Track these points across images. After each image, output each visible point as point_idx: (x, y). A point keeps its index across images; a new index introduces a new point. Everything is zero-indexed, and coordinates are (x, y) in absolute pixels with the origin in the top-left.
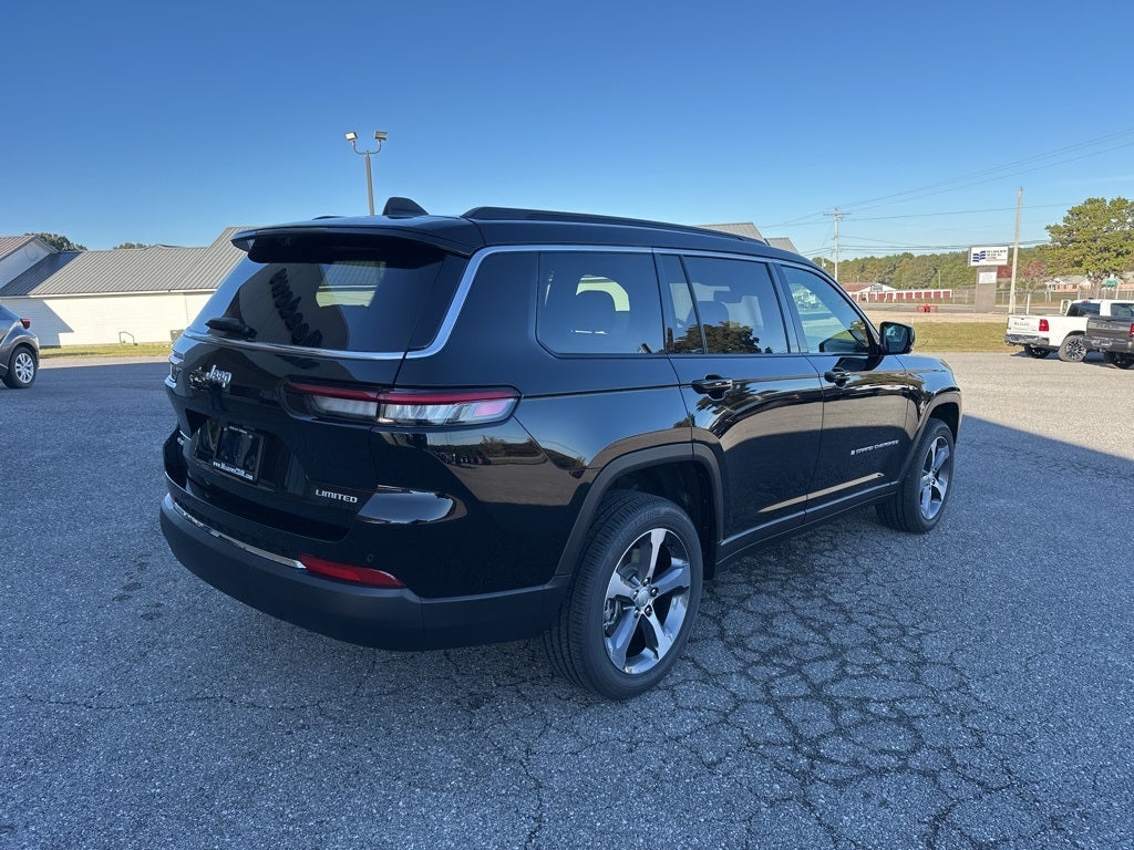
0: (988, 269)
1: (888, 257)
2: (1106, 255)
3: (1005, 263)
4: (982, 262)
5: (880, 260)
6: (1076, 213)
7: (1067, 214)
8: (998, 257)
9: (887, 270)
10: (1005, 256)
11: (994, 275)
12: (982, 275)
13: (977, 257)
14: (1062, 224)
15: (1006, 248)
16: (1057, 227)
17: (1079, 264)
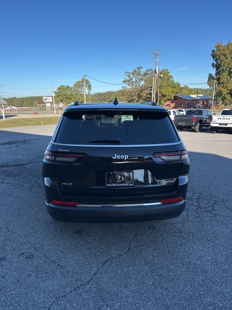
0: (48, 103)
1: (9, 98)
2: (67, 99)
3: (52, 101)
4: (46, 101)
5: (7, 99)
6: (59, 89)
7: (57, 89)
8: (50, 100)
9: (10, 102)
10: (51, 99)
11: (50, 104)
12: (47, 104)
13: (46, 99)
14: (57, 91)
15: (51, 97)
16: (56, 92)
17: (62, 101)
